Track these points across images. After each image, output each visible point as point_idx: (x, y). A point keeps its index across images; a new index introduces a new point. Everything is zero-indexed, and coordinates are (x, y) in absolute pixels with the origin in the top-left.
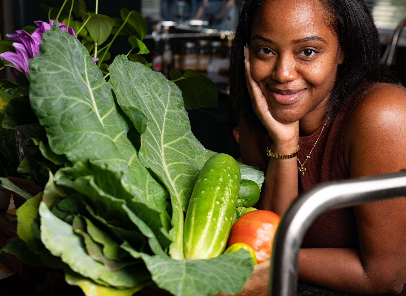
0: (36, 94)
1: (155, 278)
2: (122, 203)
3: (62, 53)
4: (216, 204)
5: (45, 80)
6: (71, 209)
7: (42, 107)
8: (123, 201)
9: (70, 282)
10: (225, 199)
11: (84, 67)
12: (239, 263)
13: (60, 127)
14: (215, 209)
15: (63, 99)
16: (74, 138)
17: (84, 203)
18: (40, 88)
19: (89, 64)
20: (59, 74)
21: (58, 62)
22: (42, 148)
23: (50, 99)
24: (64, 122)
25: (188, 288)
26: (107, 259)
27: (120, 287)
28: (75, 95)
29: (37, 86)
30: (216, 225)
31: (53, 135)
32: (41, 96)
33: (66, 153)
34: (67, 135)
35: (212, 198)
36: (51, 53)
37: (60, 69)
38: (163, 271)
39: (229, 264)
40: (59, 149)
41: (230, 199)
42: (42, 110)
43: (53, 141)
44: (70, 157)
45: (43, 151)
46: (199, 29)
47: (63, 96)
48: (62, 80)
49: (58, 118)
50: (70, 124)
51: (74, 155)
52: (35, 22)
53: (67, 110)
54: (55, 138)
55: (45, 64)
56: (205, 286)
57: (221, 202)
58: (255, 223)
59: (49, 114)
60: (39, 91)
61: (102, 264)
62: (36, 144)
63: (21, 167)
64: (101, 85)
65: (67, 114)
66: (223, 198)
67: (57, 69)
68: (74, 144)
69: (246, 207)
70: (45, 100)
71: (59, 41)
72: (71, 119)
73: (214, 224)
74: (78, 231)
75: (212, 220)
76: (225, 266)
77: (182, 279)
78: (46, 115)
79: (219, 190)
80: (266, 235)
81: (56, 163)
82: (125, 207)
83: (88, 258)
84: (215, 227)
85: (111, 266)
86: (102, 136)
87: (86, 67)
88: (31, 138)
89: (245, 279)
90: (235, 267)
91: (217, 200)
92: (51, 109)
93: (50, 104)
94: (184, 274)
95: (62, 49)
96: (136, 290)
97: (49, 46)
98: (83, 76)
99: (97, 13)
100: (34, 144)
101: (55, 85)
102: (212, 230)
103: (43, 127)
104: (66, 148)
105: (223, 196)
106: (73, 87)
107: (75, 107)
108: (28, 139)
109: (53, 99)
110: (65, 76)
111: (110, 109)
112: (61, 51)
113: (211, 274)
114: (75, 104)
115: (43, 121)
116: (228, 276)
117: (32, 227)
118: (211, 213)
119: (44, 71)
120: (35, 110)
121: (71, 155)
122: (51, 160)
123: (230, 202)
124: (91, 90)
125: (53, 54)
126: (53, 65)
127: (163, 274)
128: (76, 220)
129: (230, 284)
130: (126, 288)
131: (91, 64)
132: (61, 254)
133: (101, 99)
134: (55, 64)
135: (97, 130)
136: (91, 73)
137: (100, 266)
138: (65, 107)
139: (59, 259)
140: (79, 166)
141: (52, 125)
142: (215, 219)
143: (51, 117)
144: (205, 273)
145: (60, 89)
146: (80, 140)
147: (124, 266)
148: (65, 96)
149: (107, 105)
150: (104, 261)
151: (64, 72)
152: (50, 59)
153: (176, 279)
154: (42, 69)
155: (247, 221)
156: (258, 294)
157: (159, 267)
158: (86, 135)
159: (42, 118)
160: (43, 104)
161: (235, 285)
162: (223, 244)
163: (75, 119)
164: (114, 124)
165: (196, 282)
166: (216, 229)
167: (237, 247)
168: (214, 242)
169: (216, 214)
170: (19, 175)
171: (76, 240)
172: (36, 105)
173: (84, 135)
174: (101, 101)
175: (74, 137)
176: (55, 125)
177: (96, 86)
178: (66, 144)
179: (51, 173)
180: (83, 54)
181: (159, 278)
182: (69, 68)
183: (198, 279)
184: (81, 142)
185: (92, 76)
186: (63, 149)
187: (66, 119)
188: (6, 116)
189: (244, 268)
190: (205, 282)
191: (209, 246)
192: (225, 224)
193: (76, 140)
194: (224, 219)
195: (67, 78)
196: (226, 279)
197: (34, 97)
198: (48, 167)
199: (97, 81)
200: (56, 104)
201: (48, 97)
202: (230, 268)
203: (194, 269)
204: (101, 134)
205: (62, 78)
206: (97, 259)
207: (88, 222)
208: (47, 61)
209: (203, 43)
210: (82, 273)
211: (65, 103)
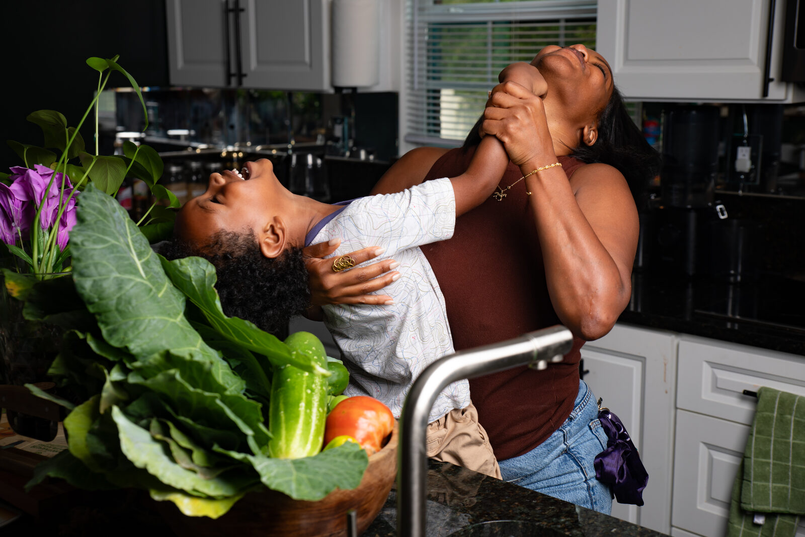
0: (82, 275)
1: (264, 479)
2: (216, 397)
3: (105, 221)
4: (307, 394)
5: (92, 257)
6: (144, 412)
7: (91, 291)
8: (217, 395)
9: (157, 497)
10: (316, 386)
11: (127, 234)
12: (351, 457)
13: (116, 314)
14: (307, 399)
15: (116, 278)
16: (136, 326)
17: (163, 403)
18: (87, 267)
19: (132, 230)
20: (108, 248)
21: (104, 232)
22: (91, 341)
23: (100, 280)
24: (120, 307)
25: (303, 487)
26: (198, 466)
27: (219, 496)
28: (131, 273)
29: (82, 264)
30: (310, 417)
31: (106, 324)
32: (89, 276)
33: (128, 345)
34: (126, 323)
35: (301, 386)
36: (92, 222)
37: (107, 242)
38: (271, 472)
39: (339, 459)
40: (118, 340)
41: (322, 385)
42: (92, 294)
43: (108, 331)
44: (133, 350)
45: (93, 345)
46: (183, 142)
47: (116, 275)
48: (112, 255)
49: (113, 303)
50: (128, 308)
51: (138, 346)
52: (10, 168)
53: (123, 292)
54: (110, 327)
55: (89, 236)
56: (320, 483)
57: (312, 391)
58: (355, 411)
59: (100, 299)
60: (85, 271)
61: (194, 472)
62: (81, 336)
63: (53, 368)
64: (148, 256)
65: (123, 297)
66: (314, 386)
67: (104, 241)
68: (136, 333)
69: (335, 395)
70: (95, 281)
71: (98, 205)
72: (129, 303)
73: (308, 416)
74: (159, 437)
75: (306, 413)
76: (336, 461)
77: (294, 477)
78: (96, 300)
79: (308, 376)
80: (369, 425)
81: (111, 358)
82: (218, 402)
83: (177, 467)
84: (310, 421)
85: (204, 474)
86: (167, 321)
87: (129, 234)
88: (73, 330)
89: (361, 473)
90: (346, 461)
91: (308, 387)
92: (103, 292)
93: (101, 286)
94: (295, 473)
95: (105, 216)
96: (237, 499)
97: (89, 213)
98: (128, 246)
99: (97, 154)
100: (78, 337)
101: (104, 262)
102: (307, 423)
103: (93, 315)
104: (126, 339)
105: (313, 383)
106: (126, 262)
107: (132, 287)
108: (68, 332)
109: (105, 279)
110: (115, 250)
111: (163, 285)
112: (105, 219)
113: (323, 471)
114: (132, 284)
115: (93, 308)
116: (342, 471)
117: (86, 440)
118: (303, 405)
119: (89, 245)
120: (82, 295)
121: (134, 347)
122: (104, 355)
123: (322, 389)
124: (139, 263)
125: (96, 223)
126: (98, 237)
127: (273, 474)
128: (154, 424)
129: (346, 479)
130: (225, 498)
131: (134, 229)
132: (146, 465)
133: (152, 273)
134: (101, 236)
135: (162, 314)
136: (136, 242)
137: (191, 476)
138: (120, 288)
139: (144, 471)
140: (155, 360)
141: (105, 312)
142: (308, 411)
143: (104, 302)
144: (317, 470)
145: (111, 267)
146: (142, 328)
147: (219, 472)
148: (118, 275)
149: (160, 281)
150: (197, 469)
151: (113, 246)
152: (93, 230)
153: (287, 479)
154: (86, 243)
155: (345, 411)
156: (368, 493)
157: (267, 467)
158: (150, 321)
159: (92, 303)
160: (93, 286)
161: (351, 480)
162: (321, 439)
163: (134, 302)
164: (171, 304)
165: (310, 480)
166: (311, 422)
167: (340, 441)
168: (311, 437)
169: (309, 405)
170: (50, 379)
171: (157, 448)
172: (83, 288)
173: (147, 321)
174: (152, 277)
175: (135, 324)
176: (109, 311)
177: (144, 258)
178: (126, 334)
179: (106, 371)
180: (124, 218)
181: (269, 479)
182: (117, 239)
183: (311, 476)
184: (144, 330)
185: (137, 245)
186: (123, 341)
187: (123, 303)
188: (27, 304)
189: (357, 461)
190: (320, 478)
191: (306, 443)
192: (320, 416)
193: (137, 328)
194: (318, 410)
195: (118, 252)
196: (340, 474)
197: (80, 279)
198: (101, 364)
199: (144, 251)
200: (109, 286)
201: (97, 278)
202: (342, 462)
203: (304, 466)
204: (167, 318)
205: (112, 252)
206: (188, 466)
207: (171, 425)
208: (90, 233)
209: (194, 165)
210: (173, 484)
211: (120, 284)
